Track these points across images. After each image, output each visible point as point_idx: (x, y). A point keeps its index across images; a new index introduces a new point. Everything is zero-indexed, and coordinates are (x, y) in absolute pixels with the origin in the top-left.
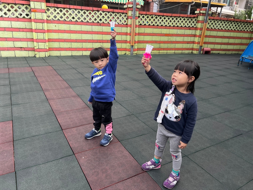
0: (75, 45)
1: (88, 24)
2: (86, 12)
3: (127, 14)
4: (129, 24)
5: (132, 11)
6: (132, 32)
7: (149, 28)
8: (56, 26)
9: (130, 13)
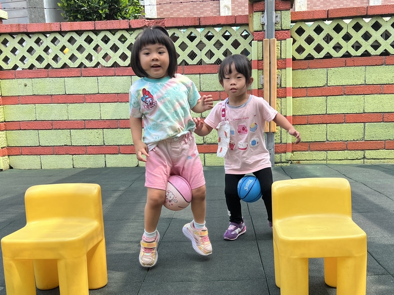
0: (81, 137)
1: (117, 72)
2: (109, 35)
3: (247, 25)
5: (263, 11)
6: (267, 86)
7: (346, 66)
8: (26, 86)
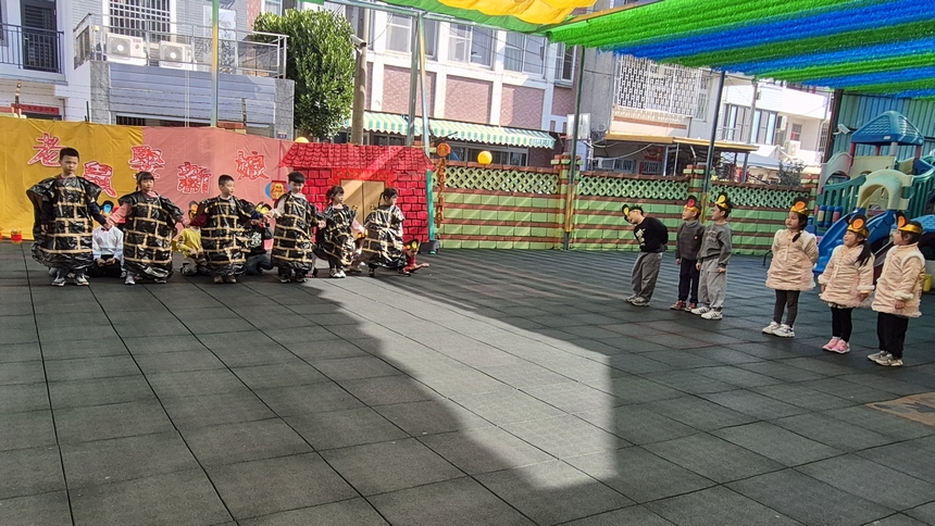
0: (468, 229)
3: (558, 175)
4: (563, 192)
5: (569, 170)
6: (568, 208)
9: (564, 174)
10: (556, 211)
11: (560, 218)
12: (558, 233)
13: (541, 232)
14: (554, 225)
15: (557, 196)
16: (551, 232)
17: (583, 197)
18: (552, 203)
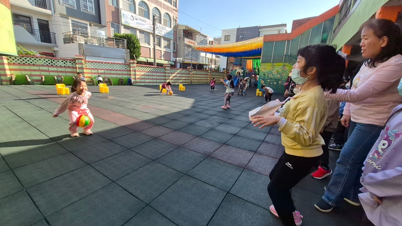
10: (189, 77)
11: (190, 78)
12: (190, 81)
13: (187, 81)
14: (189, 80)
15: (189, 74)
16: (188, 81)
17: (193, 74)
18: (188, 75)
